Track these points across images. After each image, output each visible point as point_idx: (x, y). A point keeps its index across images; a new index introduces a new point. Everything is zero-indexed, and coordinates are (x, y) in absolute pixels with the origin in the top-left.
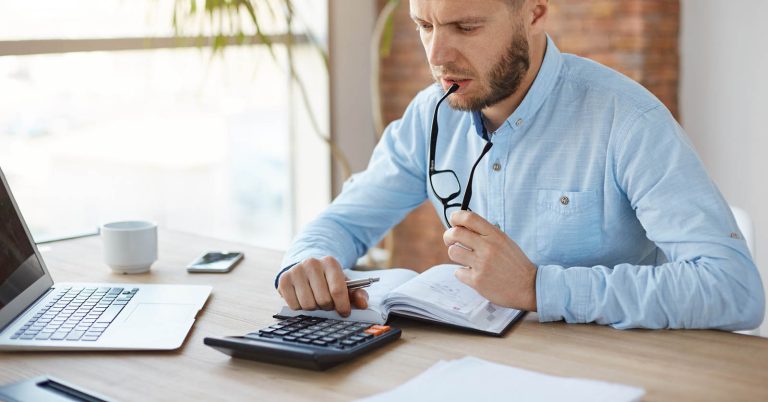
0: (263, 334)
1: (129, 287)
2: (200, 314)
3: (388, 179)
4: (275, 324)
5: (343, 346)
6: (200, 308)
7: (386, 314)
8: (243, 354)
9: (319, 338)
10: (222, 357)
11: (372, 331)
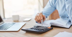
0: (31, 28)
1: (14, 23)
2: (23, 26)
3: (49, 8)
4: (33, 27)
5: (44, 30)
6: (23, 25)
7: (51, 25)
8: (28, 31)
9: (40, 29)
10: (25, 32)
11: (48, 28)
